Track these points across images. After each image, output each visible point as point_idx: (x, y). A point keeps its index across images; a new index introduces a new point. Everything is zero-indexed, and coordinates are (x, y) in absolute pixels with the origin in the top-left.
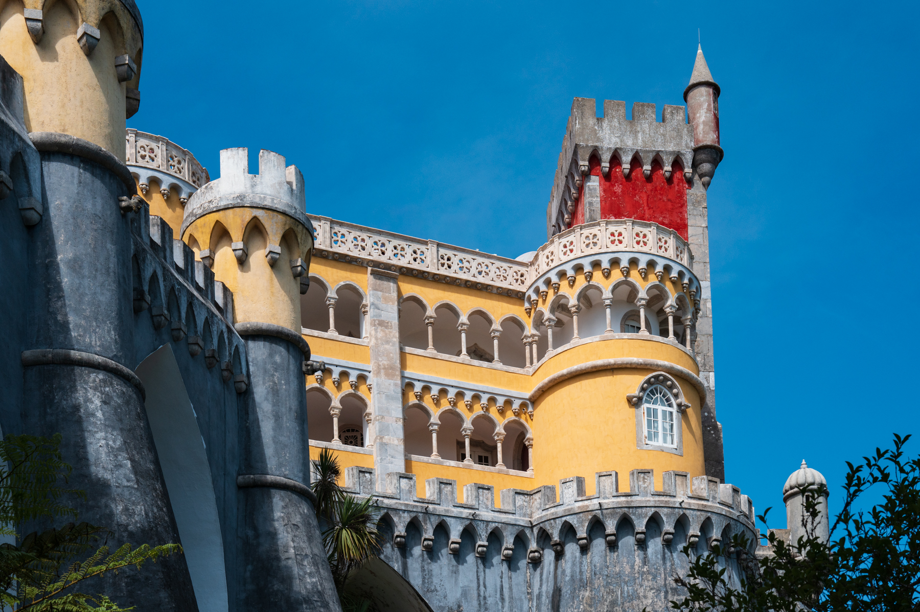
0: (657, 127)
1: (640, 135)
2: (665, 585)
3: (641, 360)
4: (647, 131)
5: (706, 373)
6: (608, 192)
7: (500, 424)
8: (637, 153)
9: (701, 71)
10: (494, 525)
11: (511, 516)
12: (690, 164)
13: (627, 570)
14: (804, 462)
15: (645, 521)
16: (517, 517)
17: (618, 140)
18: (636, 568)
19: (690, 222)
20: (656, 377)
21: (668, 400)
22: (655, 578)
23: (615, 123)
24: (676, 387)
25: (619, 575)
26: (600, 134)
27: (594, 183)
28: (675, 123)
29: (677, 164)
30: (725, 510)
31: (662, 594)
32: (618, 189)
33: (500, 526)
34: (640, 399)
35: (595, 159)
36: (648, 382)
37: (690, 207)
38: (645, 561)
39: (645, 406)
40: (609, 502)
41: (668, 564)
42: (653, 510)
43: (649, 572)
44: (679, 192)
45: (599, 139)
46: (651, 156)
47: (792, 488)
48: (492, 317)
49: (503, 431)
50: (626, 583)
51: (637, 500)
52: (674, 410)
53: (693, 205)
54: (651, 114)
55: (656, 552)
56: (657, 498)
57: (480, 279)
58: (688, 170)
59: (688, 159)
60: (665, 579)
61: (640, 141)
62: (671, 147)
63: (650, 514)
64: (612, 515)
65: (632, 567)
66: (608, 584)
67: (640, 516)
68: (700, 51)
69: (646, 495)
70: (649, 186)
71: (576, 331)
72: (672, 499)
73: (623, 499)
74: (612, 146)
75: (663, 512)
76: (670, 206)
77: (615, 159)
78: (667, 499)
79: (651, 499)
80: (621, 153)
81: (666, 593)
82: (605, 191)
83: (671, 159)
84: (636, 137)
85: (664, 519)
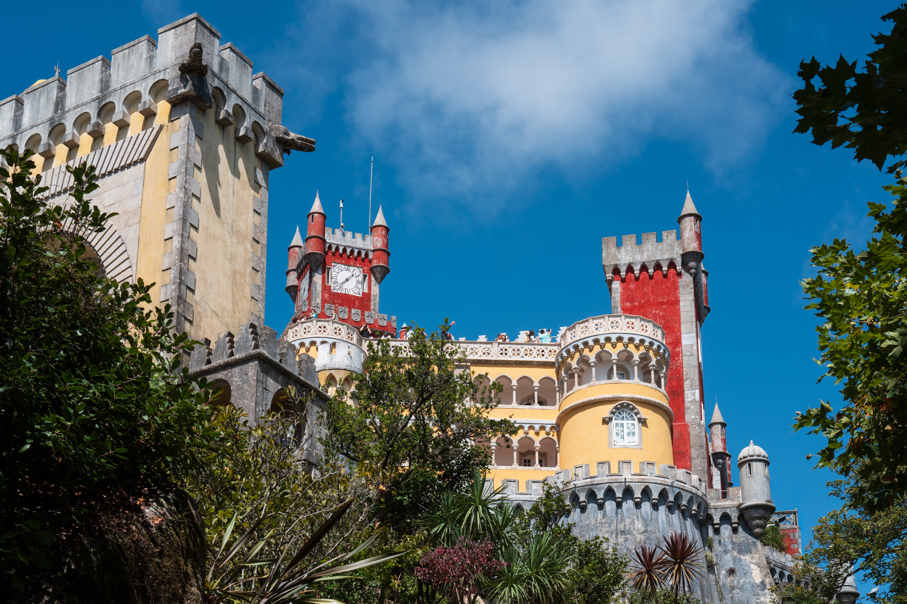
0: (657, 246)
1: (645, 253)
2: (617, 529)
3: (611, 396)
4: (650, 249)
5: (693, 391)
6: (625, 290)
7: (537, 440)
8: (644, 263)
9: (689, 206)
10: (517, 502)
11: (529, 496)
12: (680, 264)
13: (593, 522)
14: (752, 442)
15: (603, 492)
16: (532, 496)
17: (631, 258)
18: (599, 520)
19: (681, 299)
20: (622, 405)
21: (632, 416)
22: (610, 525)
23: (629, 248)
24: (636, 409)
25: (588, 525)
26: (619, 256)
27: (616, 285)
28: (669, 241)
29: (672, 265)
30: (660, 480)
31: (614, 535)
32: (632, 286)
33: (520, 502)
34: (611, 419)
35: (616, 271)
36: (616, 408)
37: (681, 289)
38: (604, 516)
39: (614, 422)
40: (580, 482)
41: (619, 516)
42: (607, 485)
43: (606, 522)
44: (674, 281)
45: (618, 260)
46: (653, 264)
47: (744, 457)
48: (533, 379)
49: (539, 445)
50: (592, 530)
51: (596, 481)
52: (636, 422)
53: (684, 287)
54: (653, 238)
55: (612, 510)
56: (610, 478)
57: (527, 359)
58: (679, 268)
59: (678, 262)
60: (617, 526)
61: (645, 256)
62: (667, 256)
63: (606, 487)
64: (582, 490)
65: (596, 520)
66: (582, 531)
67: (599, 489)
68: (688, 195)
69: (603, 476)
70: (653, 281)
71: (576, 383)
72: (620, 477)
73: (589, 480)
74: (627, 262)
75: (614, 486)
76: (667, 290)
77: (630, 269)
78: (617, 477)
79: (606, 478)
80: (633, 265)
81: (617, 534)
82: (623, 289)
83: (667, 263)
84: (643, 254)
85: (615, 489)
